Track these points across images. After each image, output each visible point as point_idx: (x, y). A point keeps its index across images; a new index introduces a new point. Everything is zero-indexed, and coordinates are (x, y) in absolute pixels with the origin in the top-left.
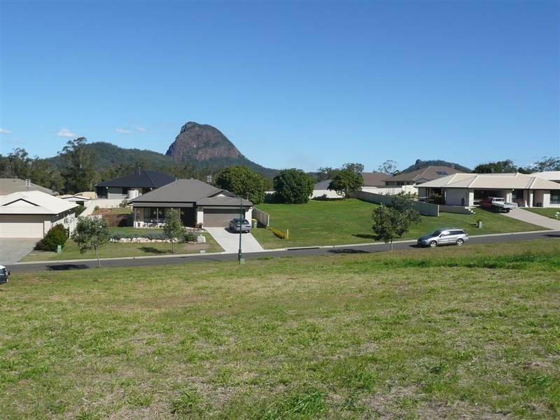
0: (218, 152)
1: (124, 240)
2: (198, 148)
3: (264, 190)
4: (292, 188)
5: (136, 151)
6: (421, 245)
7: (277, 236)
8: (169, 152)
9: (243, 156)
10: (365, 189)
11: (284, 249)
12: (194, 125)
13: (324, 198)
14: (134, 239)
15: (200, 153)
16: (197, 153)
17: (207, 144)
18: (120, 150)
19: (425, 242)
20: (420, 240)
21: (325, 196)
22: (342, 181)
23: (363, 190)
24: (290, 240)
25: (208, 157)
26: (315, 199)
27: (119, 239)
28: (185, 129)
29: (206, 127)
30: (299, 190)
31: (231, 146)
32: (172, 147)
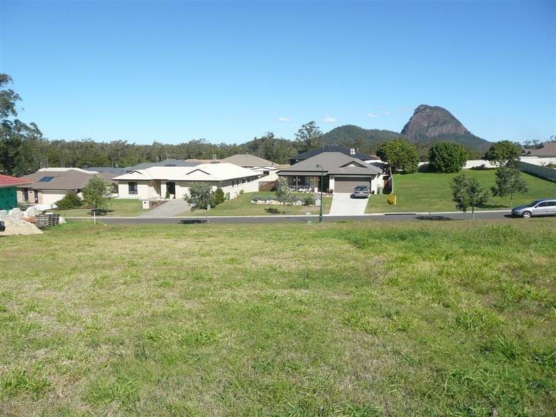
0: (446, 129)
1: (260, 202)
2: (428, 127)
3: (418, 161)
4: (444, 159)
5: (376, 131)
6: (514, 215)
7: (389, 202)
8: (403, 131)
9: (469, 132)
10: (524, 159)
11: (380, 214)
12: (426, 107)
13: (482, 168)
14: (268, 202)
15: (430, 130)
16: (427, 131)
17: (436, 123)
18: (364, 130)
19: (517, 212)
20: (513, 210)
21: (483, 166)
22: (496, 151)
23: (521, 160)
24: (395, 206)
25: (437, 134)
26: (473, 169)
27: (256, 201)
28: (417, 111)
29: (437, 108)
30: (450, 160)
31: (458, 124)
32: (406, 126)
